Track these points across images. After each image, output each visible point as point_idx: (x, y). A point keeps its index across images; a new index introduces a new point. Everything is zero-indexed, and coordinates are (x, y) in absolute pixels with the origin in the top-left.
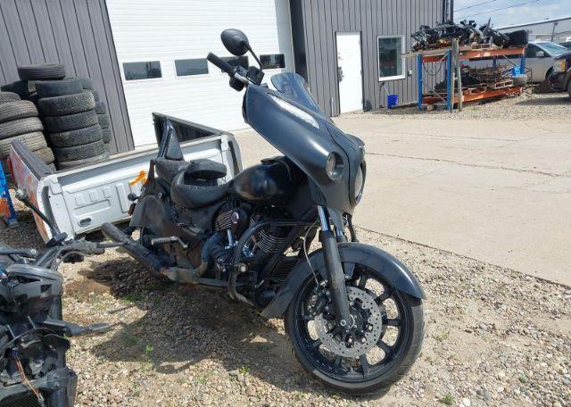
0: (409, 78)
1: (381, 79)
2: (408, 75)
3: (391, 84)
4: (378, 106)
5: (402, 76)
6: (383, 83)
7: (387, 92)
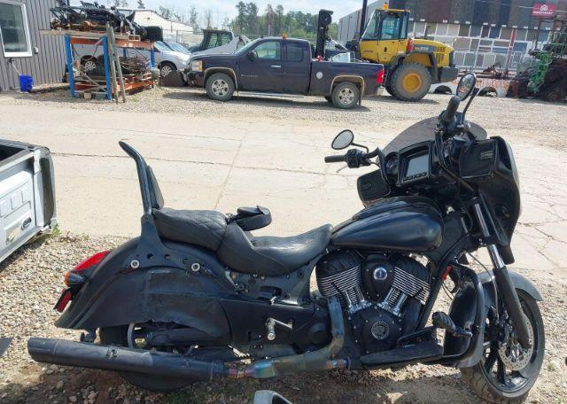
0: (36, 56)
1: (8, 55)
2: (35, 53)
3: (18, 61)
4: (7, 89)
5: (29, 54)
6: (10, 60)
7: (18, 71)
